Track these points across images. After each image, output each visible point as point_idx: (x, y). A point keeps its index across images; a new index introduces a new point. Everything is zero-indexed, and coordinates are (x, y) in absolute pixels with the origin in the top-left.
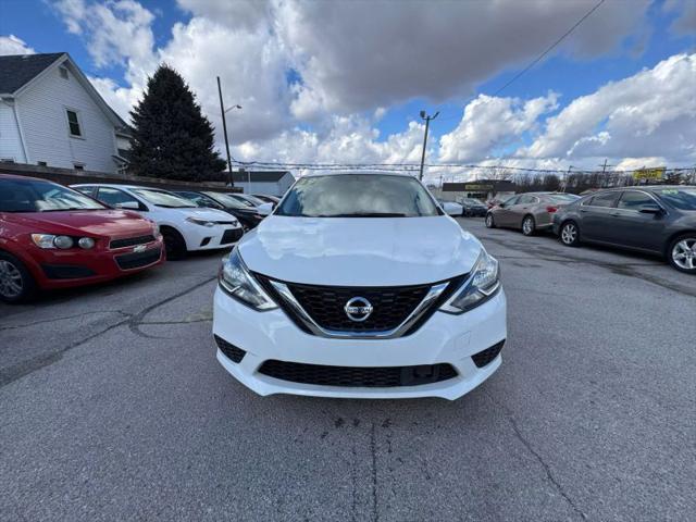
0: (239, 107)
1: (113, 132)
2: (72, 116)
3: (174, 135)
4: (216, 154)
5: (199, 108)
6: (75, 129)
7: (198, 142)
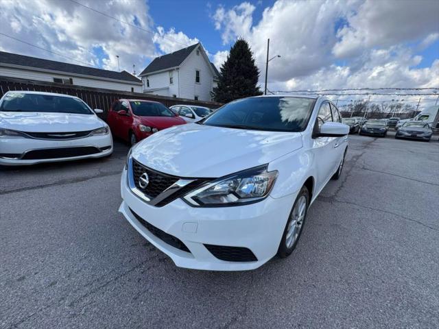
0: (279, 56)
1: (212, 79)
2: (198, 73)
3: (237, 78)
4: (258, 88)
5: (254, 61)
6: (198, 80)
7: (249, 81)
